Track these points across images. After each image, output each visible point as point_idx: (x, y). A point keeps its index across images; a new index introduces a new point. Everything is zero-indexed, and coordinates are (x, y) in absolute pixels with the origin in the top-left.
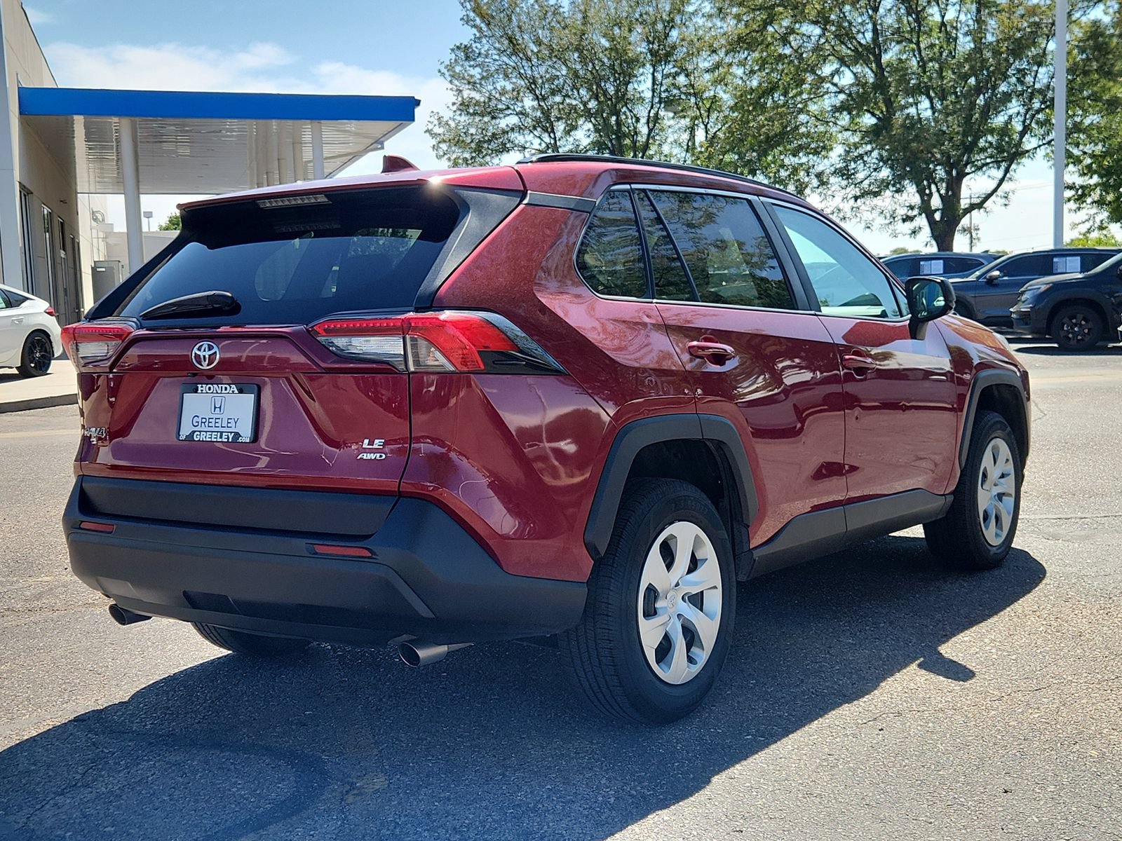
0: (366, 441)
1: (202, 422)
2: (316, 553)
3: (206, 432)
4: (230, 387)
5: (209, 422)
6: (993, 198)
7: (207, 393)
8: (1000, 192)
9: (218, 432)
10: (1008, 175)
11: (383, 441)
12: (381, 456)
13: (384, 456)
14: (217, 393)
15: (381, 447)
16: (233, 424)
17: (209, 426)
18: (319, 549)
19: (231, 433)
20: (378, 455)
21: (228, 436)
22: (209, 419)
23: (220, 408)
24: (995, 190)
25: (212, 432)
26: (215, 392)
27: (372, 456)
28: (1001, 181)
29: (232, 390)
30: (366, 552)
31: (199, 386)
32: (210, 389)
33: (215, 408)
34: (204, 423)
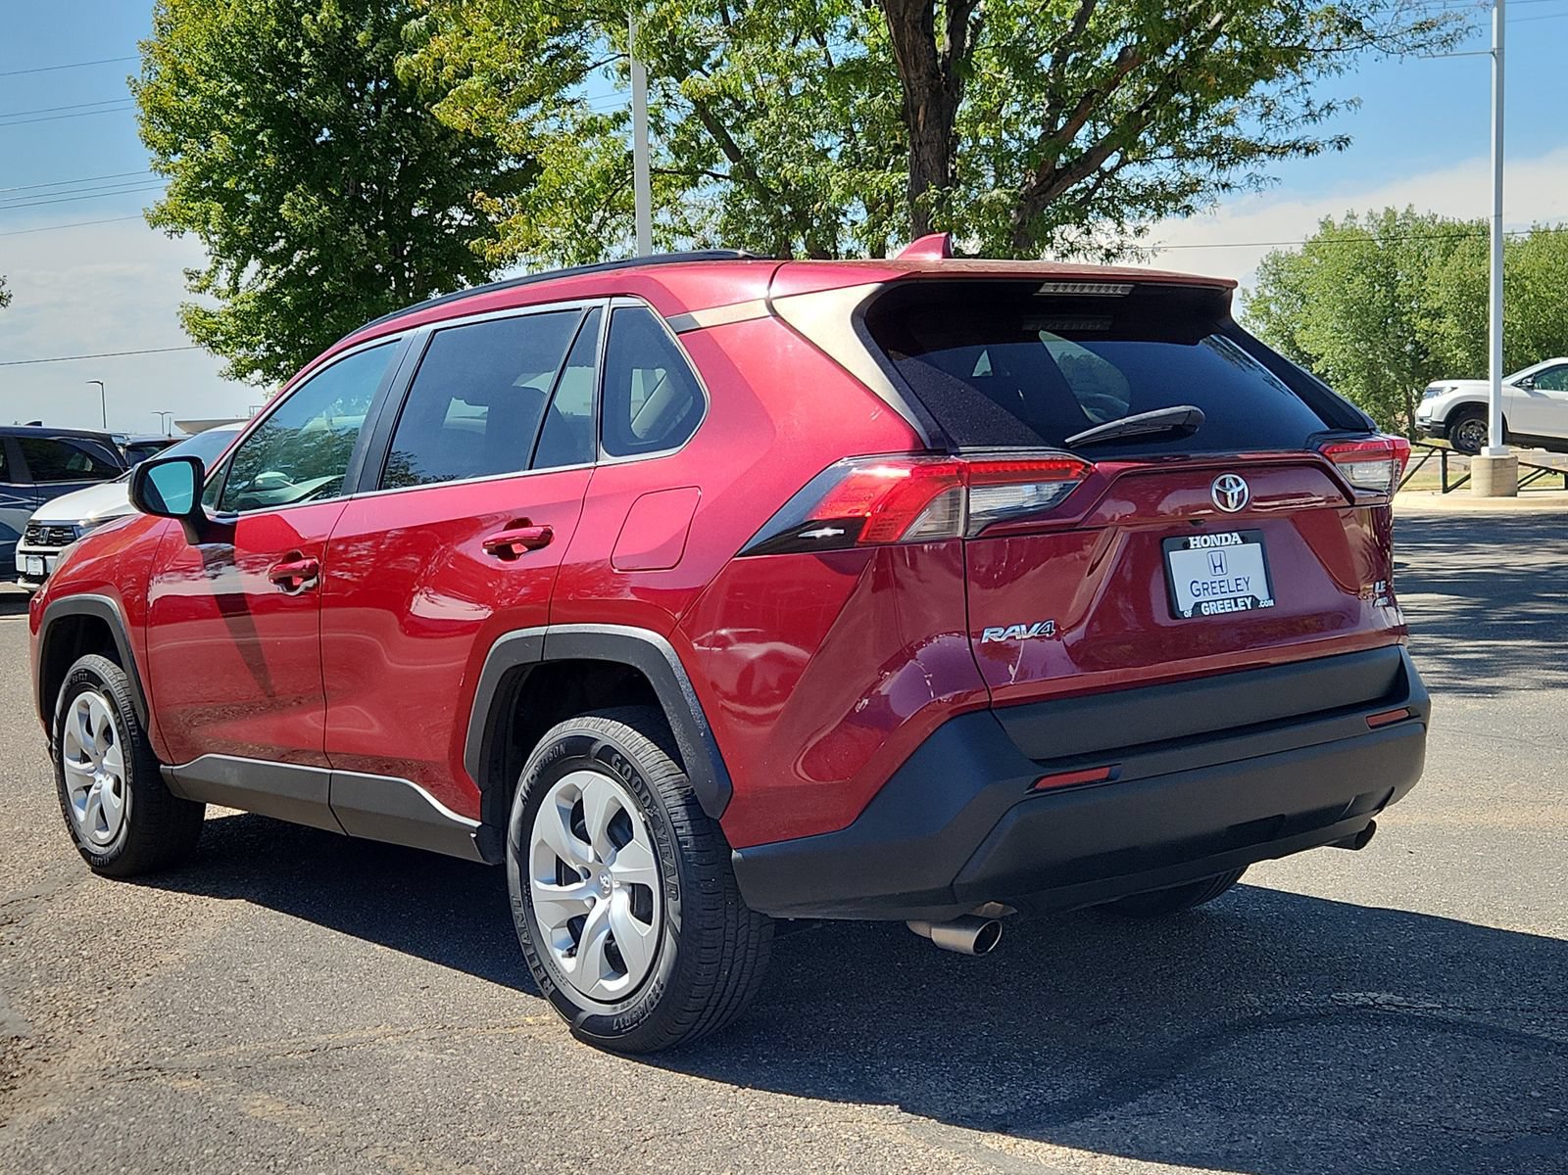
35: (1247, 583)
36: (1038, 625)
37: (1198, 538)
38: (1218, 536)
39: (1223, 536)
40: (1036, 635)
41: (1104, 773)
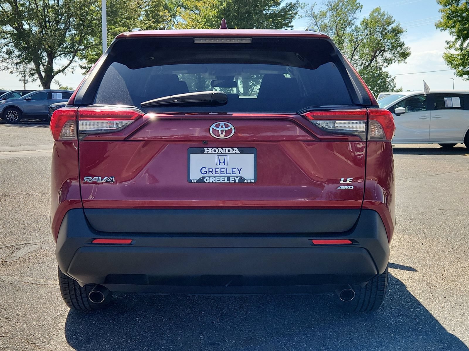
0: (343, 179)
1: (209, 171)
2: (314, 245)
3: (215, 177)
4: (233, 150)
5: (215, 171)
6: (68, 68)
7: (212, 153)
8: (70, 66)
9: (225, 177)
10: (74, 59)
11: (352, 179)
12: (351, 188)
13: (353, 187)
14: (222, 153)
15: (351, 182)
16: (238, 172)
17: (215, 174)
18: (315, 242)
19: (237, 177)
20: (350, 187)
21: (234, 179)
22: (215, 169)
23: (224, 162)
24: (69, 65)
25: (220, 177)
26: (219, 152)
27: (346, 188)
28: (71, 61)
29: (234, 151)
30: (349, 241)
31: (205, 149)
32: (215, 151)
33: (220, 162)
34: (212, 172)
35: (239, 171)
36: (107, 178)
37: (210, 149)
38: (224, 149)
39: (227, 149)
40: (105, 181)
41: (129, 242)
